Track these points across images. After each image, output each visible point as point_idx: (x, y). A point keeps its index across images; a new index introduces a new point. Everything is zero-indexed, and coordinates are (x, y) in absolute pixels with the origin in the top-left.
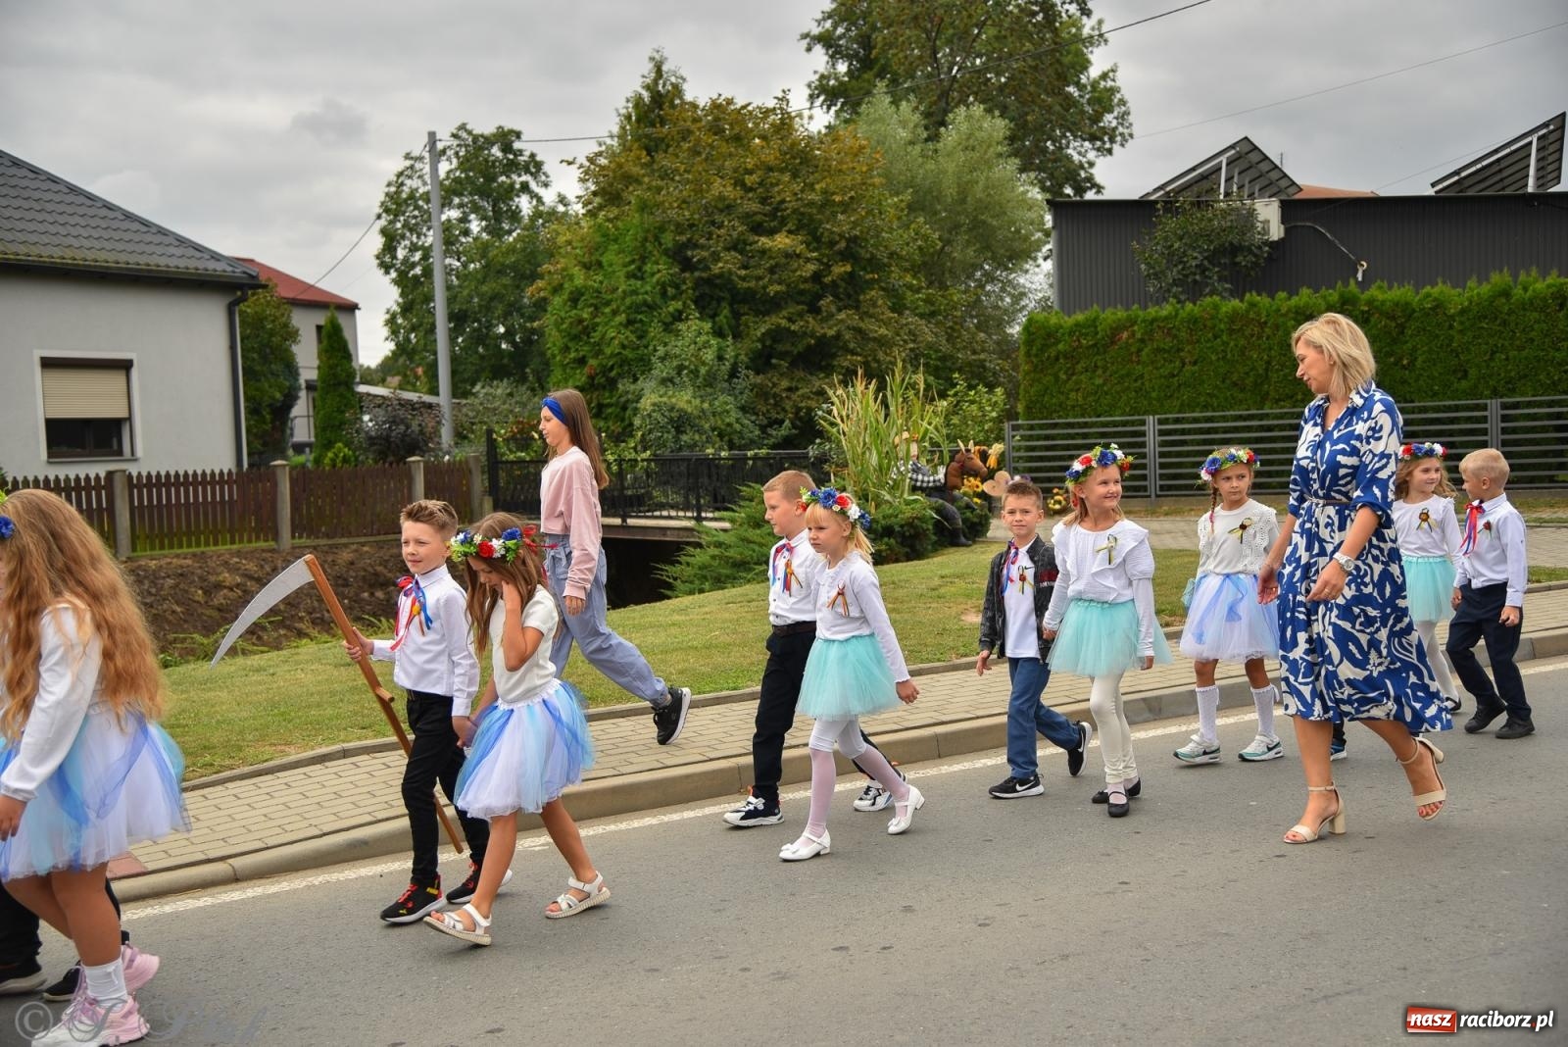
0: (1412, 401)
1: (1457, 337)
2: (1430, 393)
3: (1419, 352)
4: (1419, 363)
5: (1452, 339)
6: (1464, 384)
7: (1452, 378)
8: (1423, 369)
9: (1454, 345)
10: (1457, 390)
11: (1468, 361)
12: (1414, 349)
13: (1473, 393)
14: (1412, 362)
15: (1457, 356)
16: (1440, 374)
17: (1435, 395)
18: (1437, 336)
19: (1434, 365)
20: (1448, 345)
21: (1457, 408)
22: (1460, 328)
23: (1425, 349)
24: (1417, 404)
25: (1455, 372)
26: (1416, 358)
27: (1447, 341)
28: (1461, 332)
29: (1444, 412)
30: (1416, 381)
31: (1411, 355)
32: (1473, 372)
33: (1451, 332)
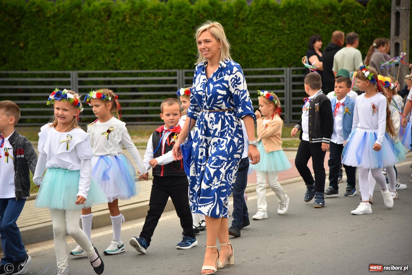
0: (26, 70)
1: (52, 31)
2: (38, 66)
3: (30, 39)
4: (30, 46)
5: (49, 32)
6: (57, 61)
7: (50, 57)
8: (32, 50)
9: (51, 36)
10: (53, 64)
11: (59, 47)
12: (27, 37)
13: (62, 66)
14: (26, 45)
15: (52, 43)
16: (43, 54)
17: (40, 67)
18: (40, 30)
19: (39, 48)
20: (47, 36)
21: (53, 76)
22: (53, 26)
23: (33, 37)
24: (29, 72)
25: (51, 53)
26: (28, 43)
27: (46, 34)
28: (54, 28)
29: (46, 77)
30: (29, 57)
31: (25, 40)
32: (61, 54)
33: (49, 28)
